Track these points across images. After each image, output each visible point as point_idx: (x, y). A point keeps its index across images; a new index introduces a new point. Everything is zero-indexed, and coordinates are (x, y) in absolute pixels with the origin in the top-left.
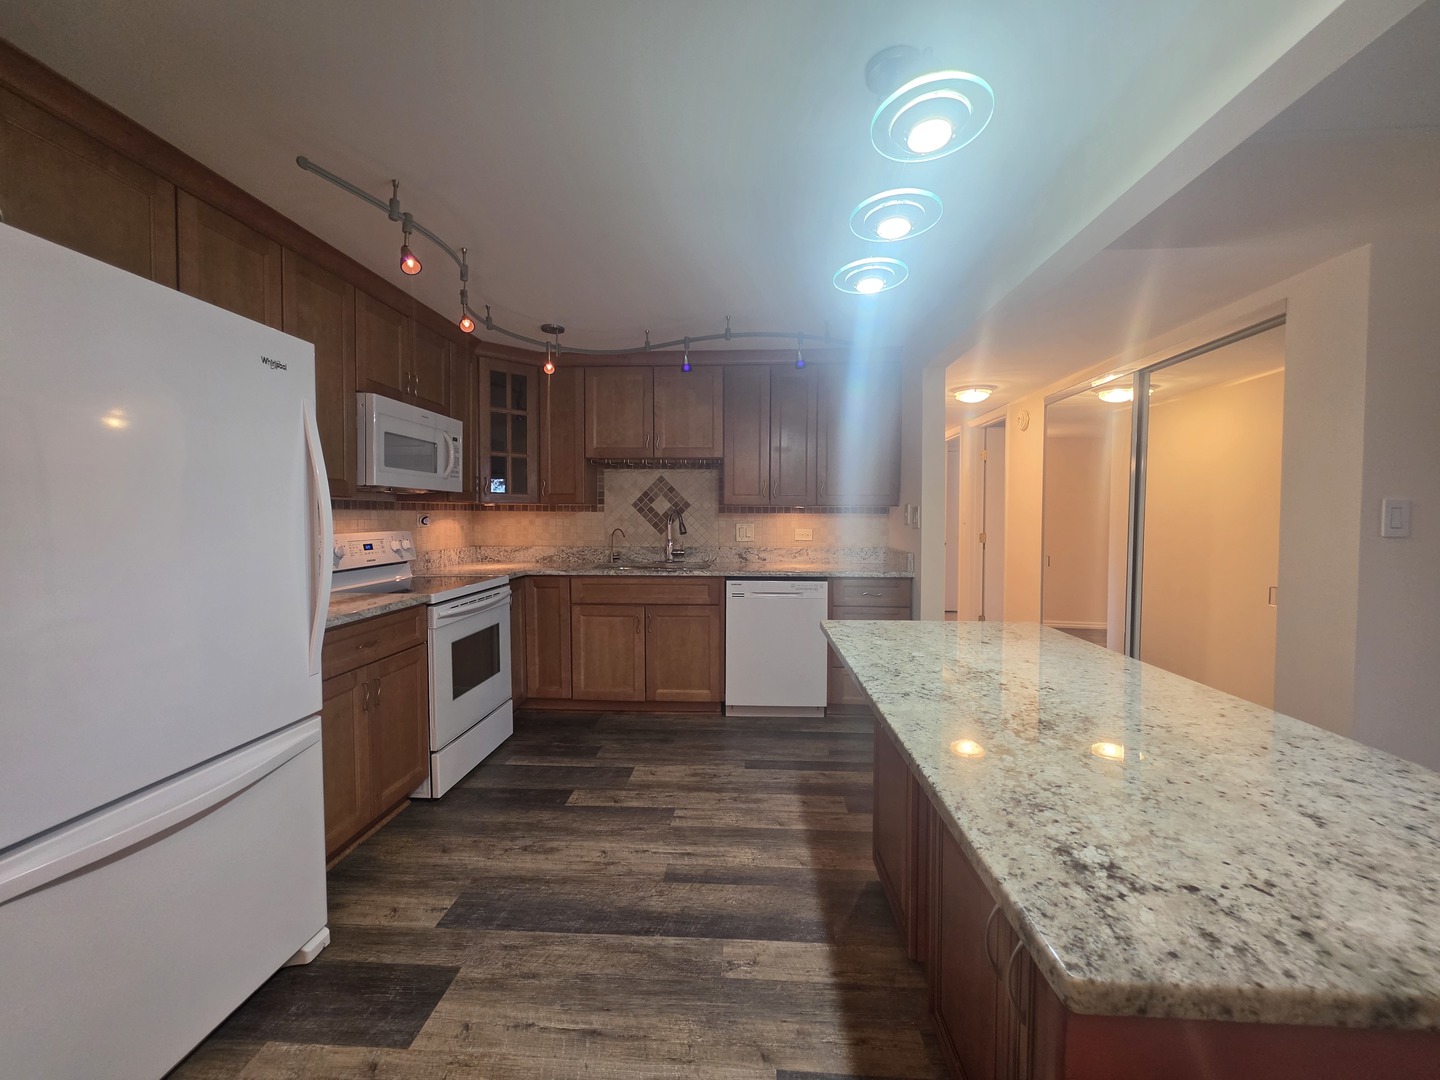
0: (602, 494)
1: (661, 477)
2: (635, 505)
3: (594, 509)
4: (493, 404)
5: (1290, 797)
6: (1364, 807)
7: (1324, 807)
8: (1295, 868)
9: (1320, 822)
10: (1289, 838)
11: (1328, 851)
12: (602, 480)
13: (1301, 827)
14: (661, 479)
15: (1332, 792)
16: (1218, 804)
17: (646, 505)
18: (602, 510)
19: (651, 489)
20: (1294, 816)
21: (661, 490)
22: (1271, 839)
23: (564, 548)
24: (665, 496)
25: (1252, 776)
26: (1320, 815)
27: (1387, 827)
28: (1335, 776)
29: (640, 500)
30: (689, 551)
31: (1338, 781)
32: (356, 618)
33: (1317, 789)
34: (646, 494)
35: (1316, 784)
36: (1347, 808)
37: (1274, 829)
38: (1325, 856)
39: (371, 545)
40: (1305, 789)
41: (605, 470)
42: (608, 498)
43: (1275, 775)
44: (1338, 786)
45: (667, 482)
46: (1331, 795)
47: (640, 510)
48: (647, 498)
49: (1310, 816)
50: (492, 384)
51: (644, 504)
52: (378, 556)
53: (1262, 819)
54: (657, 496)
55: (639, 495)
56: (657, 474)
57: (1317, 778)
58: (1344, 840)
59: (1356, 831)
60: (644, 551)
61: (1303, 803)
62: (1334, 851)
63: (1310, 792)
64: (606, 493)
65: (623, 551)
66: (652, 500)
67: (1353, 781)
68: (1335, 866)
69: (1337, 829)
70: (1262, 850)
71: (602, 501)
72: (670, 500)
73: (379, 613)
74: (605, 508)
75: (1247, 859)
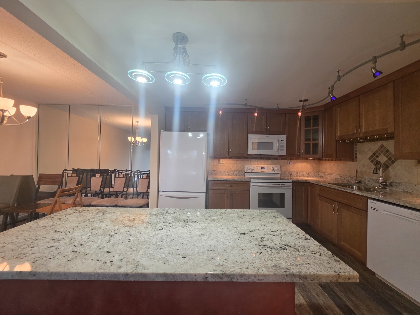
0: (356, 154)
1: (382, 145)
2: (370, 159)
3: (353, 161)
4: (306, 127)
5: (65, 233)
6: (47, 240)
7: (56, 235)
8: (57, 223)
9: (56, 231)
10: (60, 226)
11: (53, 227)
12: (356, 148)
13: (59, 229)
14: (382, 146)
15: (56, 240)
16: (77, 225)
17: (375, 159)
18: (356, 161)
19: (377, 151)
20: (61, 230)
21: (382, 151)
22: (63, 224)
23: (342, 176)
24: (384, 154)
25: (76, 234)
26: (57, 233)
27: (41, 237)
28: (57, 246)
29: (372, 156)
30: (395, 184)
31: (55, 244)
32: (225, 180)
33: (60, 239)
34: (375, 154)
35: (61, 240)
36: (51, 238)
37: (64, 226)
38: (53, 226)
39: (264, 168)
40: (62, 237)
41: (357, 144)
42: (359, 156)
43: (71, 237)
44: (55, 243)
45: (385, 148)
46: (56, 239)
47: (372, 161)
48: (375, 155)
49: (58, 232)
50: (306, 121)
51: (374, 158)
52: (265, 171)
53: (67, 226)
54: (380, 154)
55: (371, 154)
56: (379, 144)
57: (61, 242)
58: (50, 230)
59: (48, 233)
60: (372, 181)
61: (61, 234)
62: (52, 228)
63: (61, 237)
64: (358, 154)
65: (363, 180)
66: (377, 156)
67: (51, 247)
68: (51, 226)
69: (52, 232)
70: (64, 222)
71: (356, 157)
72: (387, 156)
73: (232, 180)
74: (357, 160)
75: (65, 220)
